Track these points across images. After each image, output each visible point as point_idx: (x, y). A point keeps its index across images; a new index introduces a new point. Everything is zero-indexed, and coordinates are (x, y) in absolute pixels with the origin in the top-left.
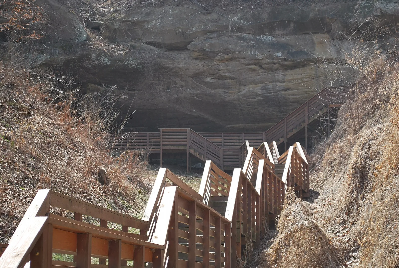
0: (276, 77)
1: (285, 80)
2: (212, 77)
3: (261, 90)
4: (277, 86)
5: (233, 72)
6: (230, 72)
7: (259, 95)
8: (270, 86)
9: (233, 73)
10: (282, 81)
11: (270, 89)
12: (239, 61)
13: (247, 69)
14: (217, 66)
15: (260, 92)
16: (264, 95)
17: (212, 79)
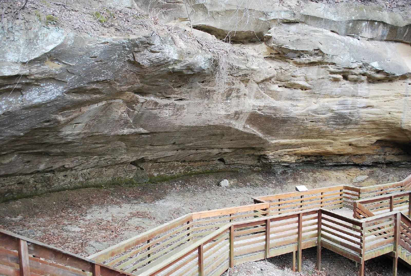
0: (359, 91)
1: (369, 96)
2: (280, 84)
3: (337, 105)
4: (358, 103)
5: (312, 80)
6: (307, 80)
7: (332, 111)
8: (350, 100)
9: (310, 82)
10: (365, 97)
11: (348, 105)
12: (326, 67)
13: (331, 78)
14: (294, 72)
15: (335, 107)
16: (339, 111)
17: (279, 87)
